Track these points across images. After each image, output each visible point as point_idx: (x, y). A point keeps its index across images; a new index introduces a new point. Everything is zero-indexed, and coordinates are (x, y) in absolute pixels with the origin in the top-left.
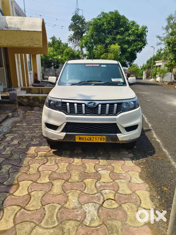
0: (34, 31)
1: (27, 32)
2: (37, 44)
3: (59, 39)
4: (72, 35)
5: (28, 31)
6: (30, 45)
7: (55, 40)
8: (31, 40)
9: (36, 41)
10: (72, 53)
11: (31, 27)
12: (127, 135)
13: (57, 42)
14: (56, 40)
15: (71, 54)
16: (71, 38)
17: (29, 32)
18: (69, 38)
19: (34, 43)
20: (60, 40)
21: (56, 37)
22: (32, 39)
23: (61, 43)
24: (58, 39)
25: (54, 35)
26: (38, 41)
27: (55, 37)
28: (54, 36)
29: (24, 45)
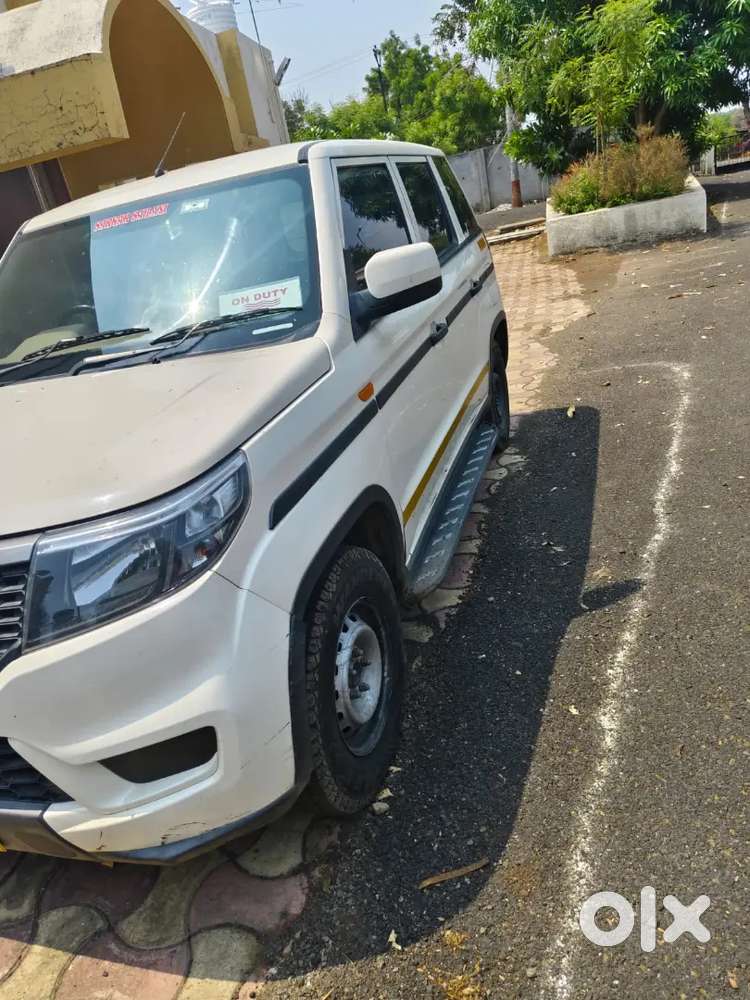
0: (58, 65)
1: (30, 76)
2: (88, 125)
3: (418, 43)
4: (450, 7)
5: (33, 72)
6: (59, 141)
7: (399, 53)
8: (59, 114)
9: (82, 112)
10: (465, 95)
11: (56, 44)
12: (127, 818)
13: (409, 62)
14: (403, 52)
15: (464, 101)
16: (446, 22)
17: (37, 75)
18: (437, 24)
19: (75, 127)
20: (420, 49)
21: (402, 40)
22: (61, 108)
23: (428, 57)
24: (412, 45)
25: (391, 32)
26: (86, 108)
27: (397, 40)
28: (393, 36)
29: (35, 147)
